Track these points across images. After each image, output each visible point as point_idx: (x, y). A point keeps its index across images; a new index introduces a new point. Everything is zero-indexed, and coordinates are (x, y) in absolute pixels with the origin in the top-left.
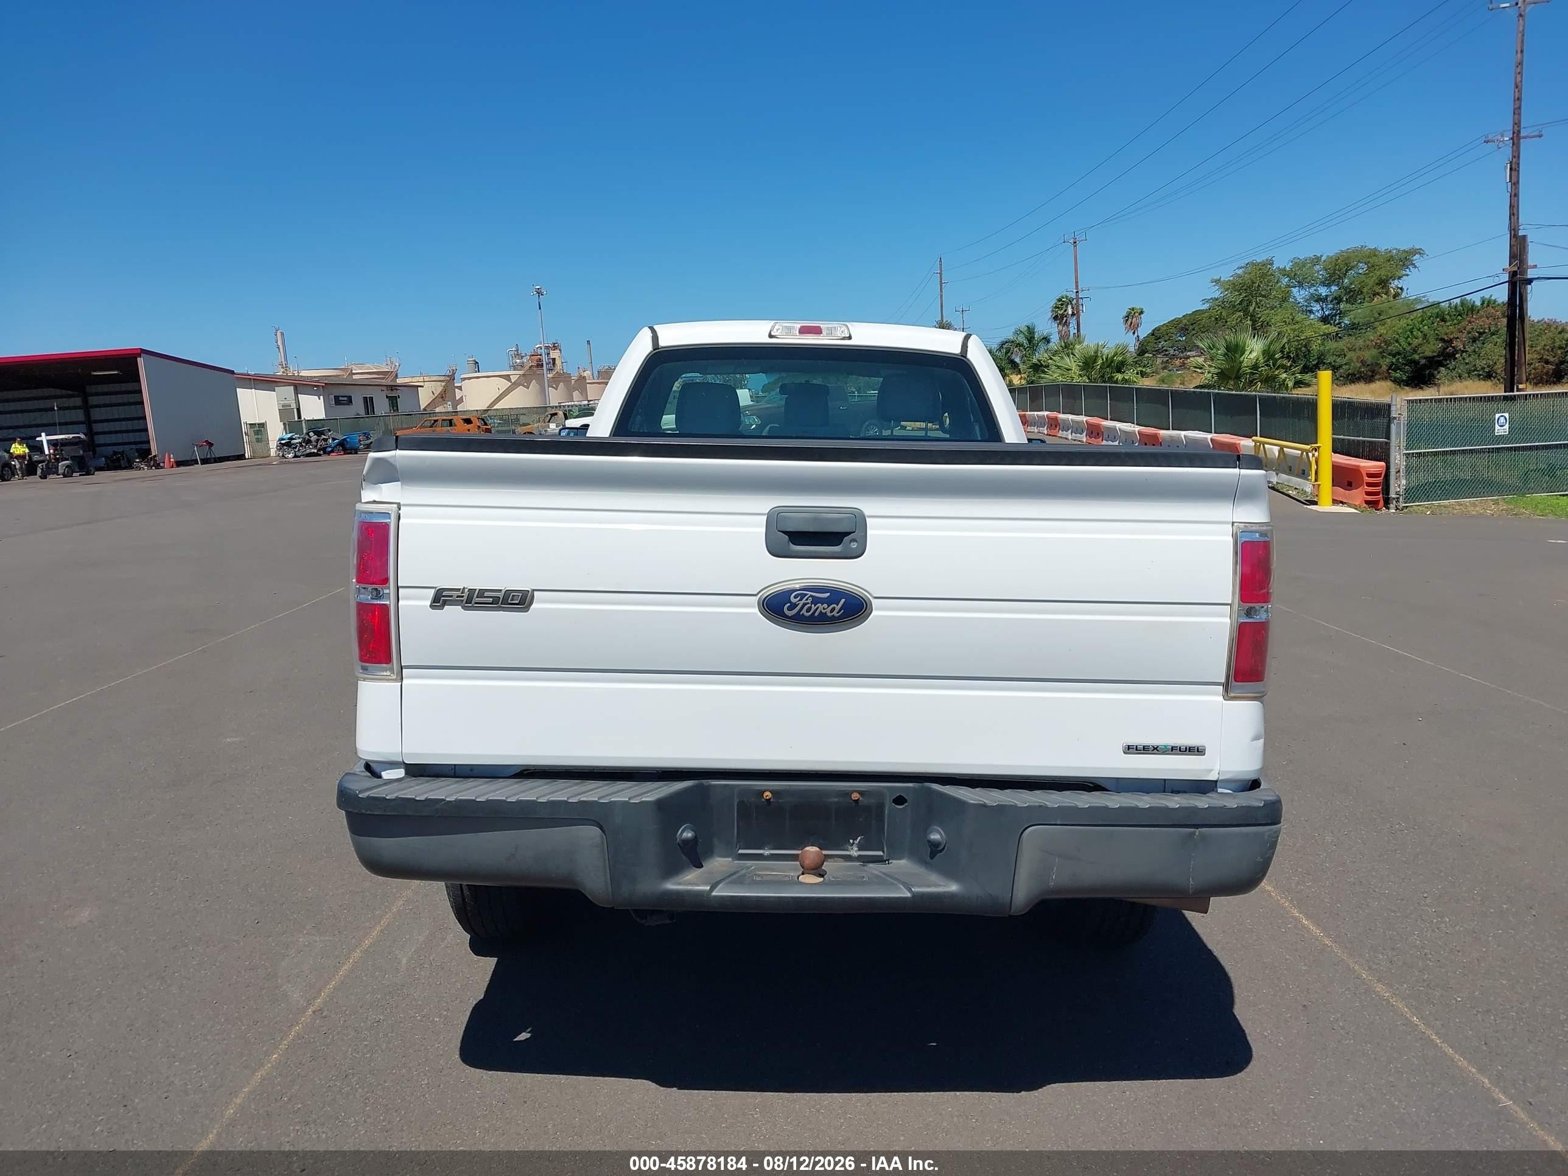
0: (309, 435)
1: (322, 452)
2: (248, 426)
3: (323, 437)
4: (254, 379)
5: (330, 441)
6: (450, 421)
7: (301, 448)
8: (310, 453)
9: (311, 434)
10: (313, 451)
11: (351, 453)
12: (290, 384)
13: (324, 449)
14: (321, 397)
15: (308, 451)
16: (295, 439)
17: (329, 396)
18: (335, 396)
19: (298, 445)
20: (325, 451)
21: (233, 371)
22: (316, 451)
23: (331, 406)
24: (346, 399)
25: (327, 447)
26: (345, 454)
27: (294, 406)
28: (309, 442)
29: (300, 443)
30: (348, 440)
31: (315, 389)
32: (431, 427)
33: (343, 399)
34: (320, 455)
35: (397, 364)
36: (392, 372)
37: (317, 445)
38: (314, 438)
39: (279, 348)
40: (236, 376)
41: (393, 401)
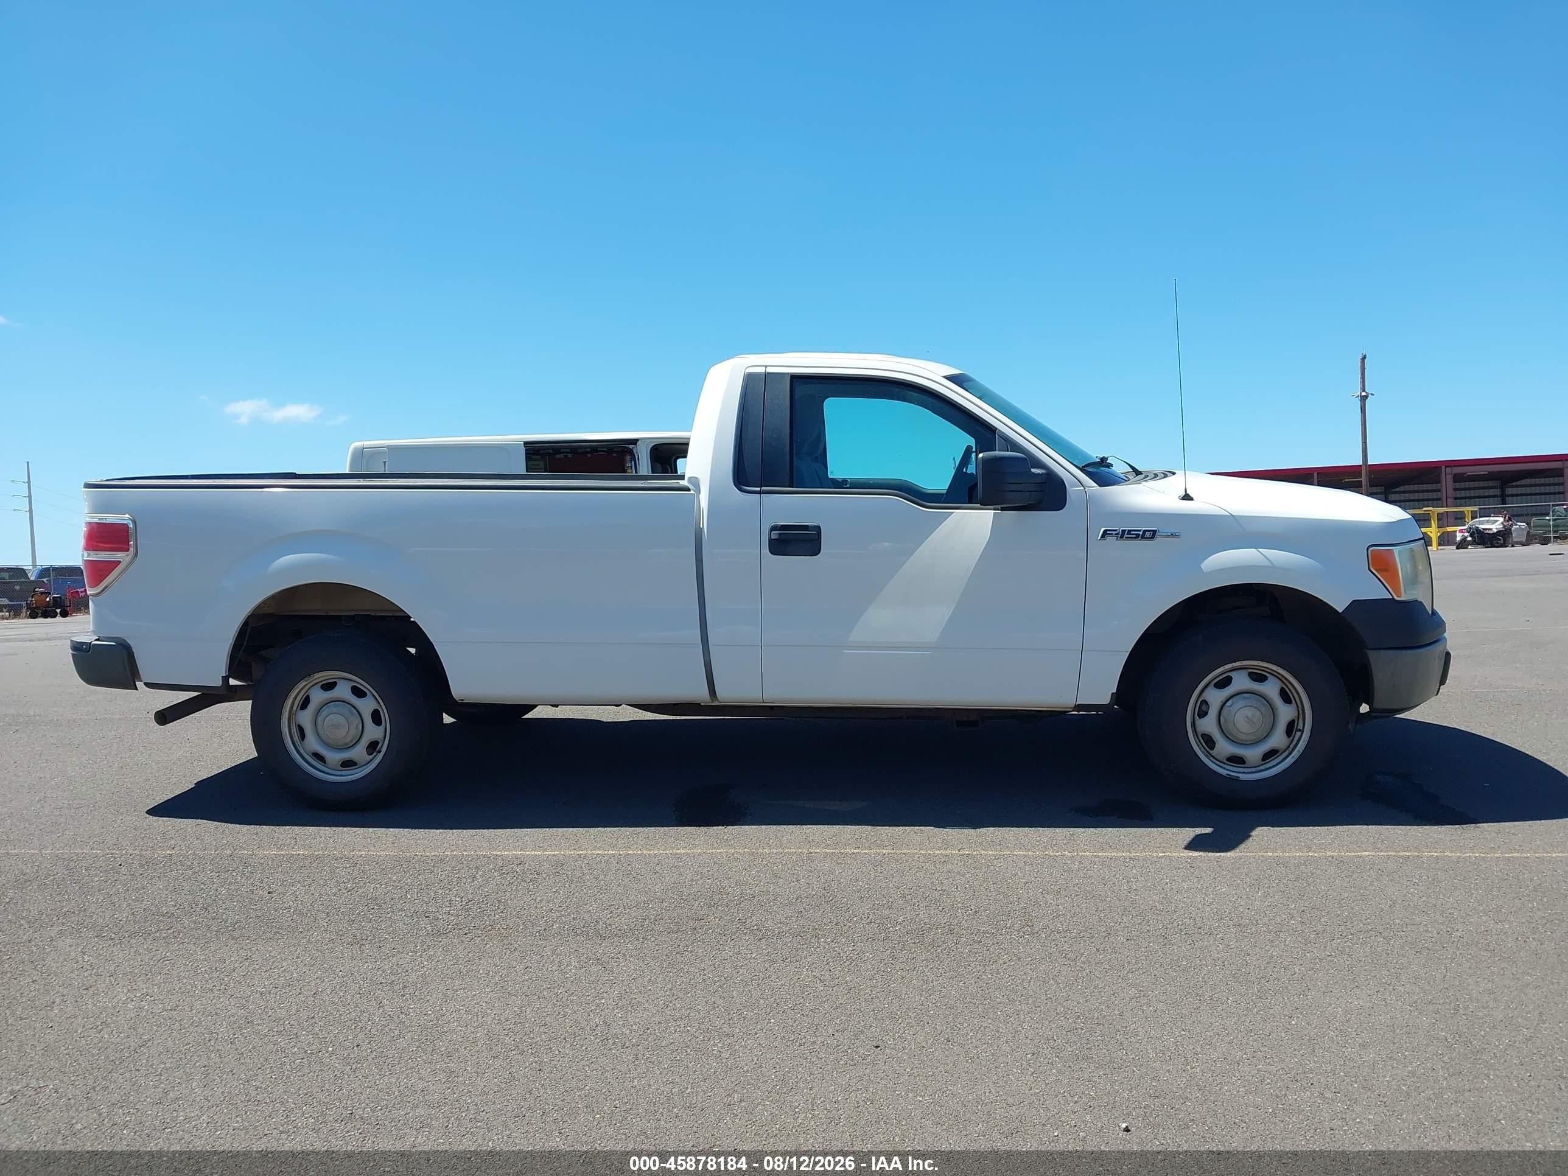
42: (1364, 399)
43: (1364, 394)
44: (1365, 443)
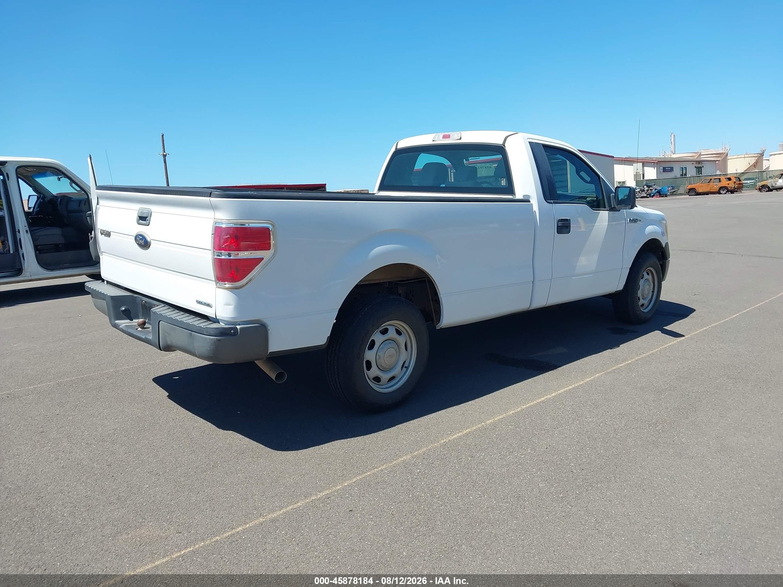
0: (644, 188)
1: (649, 196)
2: (618, 183)
3: (651, 188)
4: (624, 160)
5: (654, 190)
6: (720, 179)
7: (639, 194)
8: (643, 196)
9: (645, 187)
10: (644, 195)
11: (663, 197)
12: (640, 162)
13: (650, 195)
14: (656, 168)
15: (642, 195)
16: (637, 189)
17: (660, 167)
18: (663, 168)
19: (638, 192)
20: (650, 196)
21: (613, 156)
22: (646, 195)
23: (660, 173)
24: (670, 169)
25: (651, 193)
26: (660, 197)
27: (641, 173)
28: (643, 191)
29: (639, 191)
30: (662, 190)
31: (653, 164)
32: (709, 182)
33: (668, 169)
34: (648, 197)
35: (729, 148)
36: (725, 153)
37: (647, 192)
38: (646, 188)
39: (672, 143)
40: (614, 159)
41: (699, 170)
42: (165, 156)
43: (165, 154)
44: (167, 178)
